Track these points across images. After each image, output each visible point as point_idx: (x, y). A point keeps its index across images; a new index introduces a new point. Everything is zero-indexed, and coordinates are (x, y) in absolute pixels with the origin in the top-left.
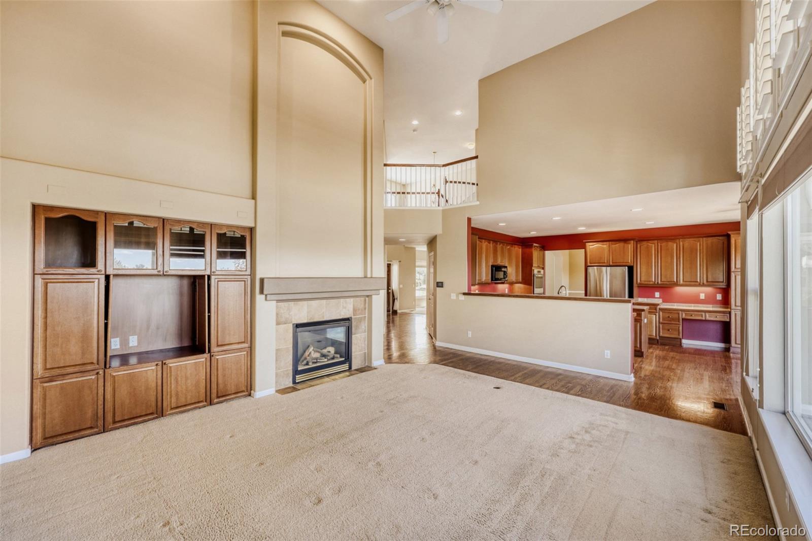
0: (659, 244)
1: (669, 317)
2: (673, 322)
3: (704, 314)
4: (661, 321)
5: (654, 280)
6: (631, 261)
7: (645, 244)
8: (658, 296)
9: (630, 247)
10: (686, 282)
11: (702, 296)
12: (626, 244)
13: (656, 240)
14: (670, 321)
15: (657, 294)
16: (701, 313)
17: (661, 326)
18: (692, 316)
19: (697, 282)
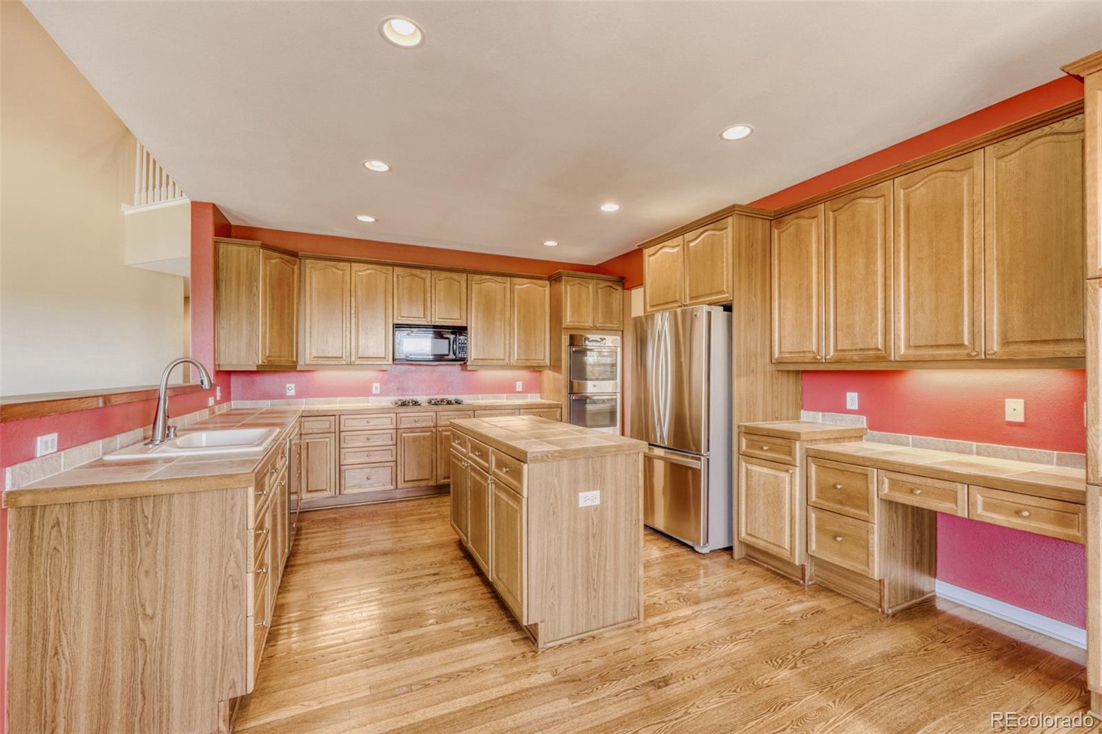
1: (834, 487)
2: (849, 510)
3: (962, 490)
4: (813, 497)
5: (814, 348)
6: (727, 287)
7: (791, 224)
8: (856, 407)
10: (917, 347)
11: (1015, 410)
14: (841, 503)
15: (852, 399)
16: (953, 485)
17: (813, 516)
18: (912, 491)
19: (962, 345)
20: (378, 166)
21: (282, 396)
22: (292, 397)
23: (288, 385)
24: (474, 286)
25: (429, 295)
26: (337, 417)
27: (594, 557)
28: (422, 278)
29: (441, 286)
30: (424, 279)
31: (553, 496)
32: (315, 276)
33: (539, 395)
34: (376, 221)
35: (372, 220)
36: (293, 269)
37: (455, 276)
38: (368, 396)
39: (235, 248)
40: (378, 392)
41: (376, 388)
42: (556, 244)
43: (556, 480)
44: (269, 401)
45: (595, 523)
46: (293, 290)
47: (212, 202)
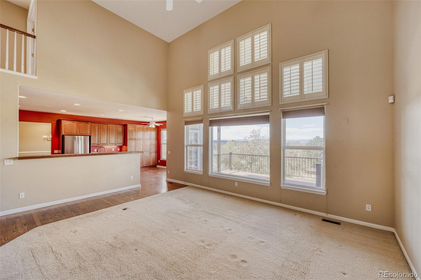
0: (100, 126)
5: (97, 143)
6: (89, 133)
7: (94, 125)
9: (89, 126)
12: (87, 124)
13: (98, 123)
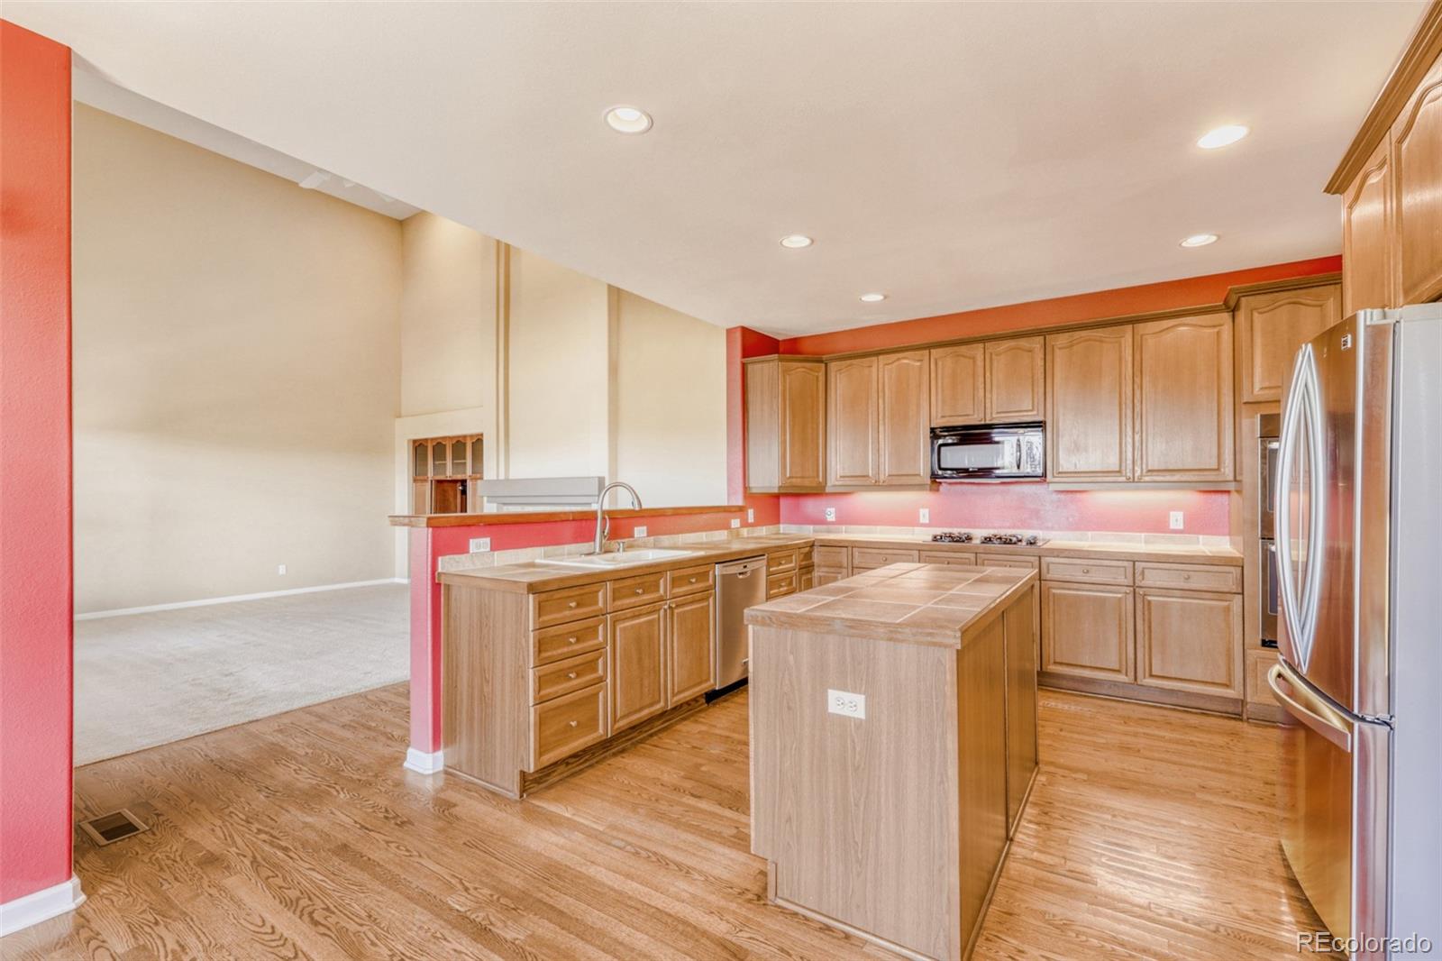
20: (797, 241)
21: (823, 522)
22: (832, 523)
23: (829, 509)
24: (1058, 352)
25: (981, 379)
26: (850, 549)
27: (856, 805)
28: (970, 358)
29: (1000, 364)
30: (974, 359)
31: (787, 682)
32: (842, 381)
33: (1228, 538)
34: (885, 297)
35: (879, 297)
36: (817, 377)
37: (1023, 343)
38: (914, 526)
39: (759, 366)
40: (927, 521)
41: (924, 516)
42: (1214, 238)
43: (791, 658)
44: (811, 527)
45: (858, 749)
46: (818, 401)
47: (738, 325)
